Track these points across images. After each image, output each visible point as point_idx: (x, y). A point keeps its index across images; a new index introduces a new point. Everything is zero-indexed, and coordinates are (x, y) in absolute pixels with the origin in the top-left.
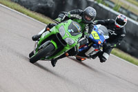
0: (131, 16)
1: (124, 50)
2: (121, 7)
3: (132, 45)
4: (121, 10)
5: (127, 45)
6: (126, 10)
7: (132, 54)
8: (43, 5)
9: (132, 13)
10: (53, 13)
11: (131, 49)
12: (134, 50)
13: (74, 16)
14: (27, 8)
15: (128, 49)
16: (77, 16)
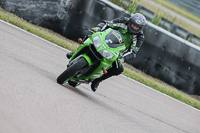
0: (178, 31)
1: (168, 82)
2: (163, 19)
3: (179, 74)
4: (162, 22)
5: (172, 74)
6: (171, 23)
7: (179, 87)
8: (50, 16)
9: (180, 28)
10: (65, 28)
11: (177, 79)
12: (182, 80)
13: (119, 25)
14: (28, 21)
15: (174, 80)
16: (122, 25)
